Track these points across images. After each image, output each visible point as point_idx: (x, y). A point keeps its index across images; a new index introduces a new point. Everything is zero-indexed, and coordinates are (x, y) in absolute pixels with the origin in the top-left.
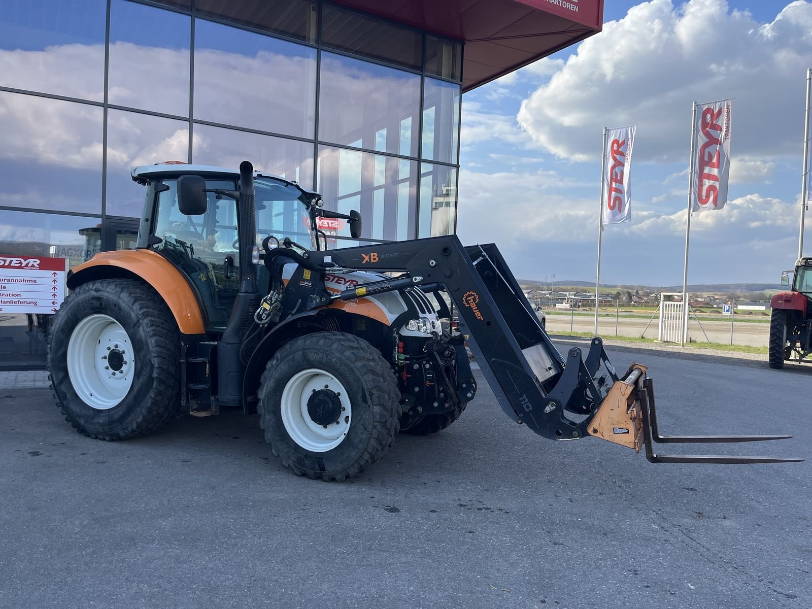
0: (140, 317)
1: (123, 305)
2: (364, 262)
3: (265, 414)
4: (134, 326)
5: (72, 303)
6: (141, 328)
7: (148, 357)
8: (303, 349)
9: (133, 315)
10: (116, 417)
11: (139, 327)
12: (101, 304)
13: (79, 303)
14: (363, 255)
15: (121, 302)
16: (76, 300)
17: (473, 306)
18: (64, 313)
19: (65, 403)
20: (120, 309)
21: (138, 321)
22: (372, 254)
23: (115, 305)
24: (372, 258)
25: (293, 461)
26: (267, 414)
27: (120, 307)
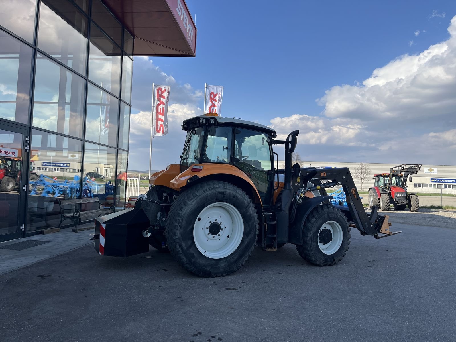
0: (249, 203)
1: (239, 197)
2: (321, 176)
3: (311, 243)
4: (246, 208)
5: (201, 196)
6: (250, 208)
7: (254, 224)
8: (328, 213)
9: (246, 202)
10: (232, 260)
11: (249, 208)
12: (224, 196)
13: (208, 196)
14: (321, 173)
15: (238, 195)
16: (205, 194)
17: (354, 193)
18: (195, 202)
19: (193, 260)
20: (237, 198)
21: (248, 205)
22: (324, 173)
23: (234, 197)
24: (324, 174)
25: (323, 261)
26: (312, 243)
27: (238, 198)
